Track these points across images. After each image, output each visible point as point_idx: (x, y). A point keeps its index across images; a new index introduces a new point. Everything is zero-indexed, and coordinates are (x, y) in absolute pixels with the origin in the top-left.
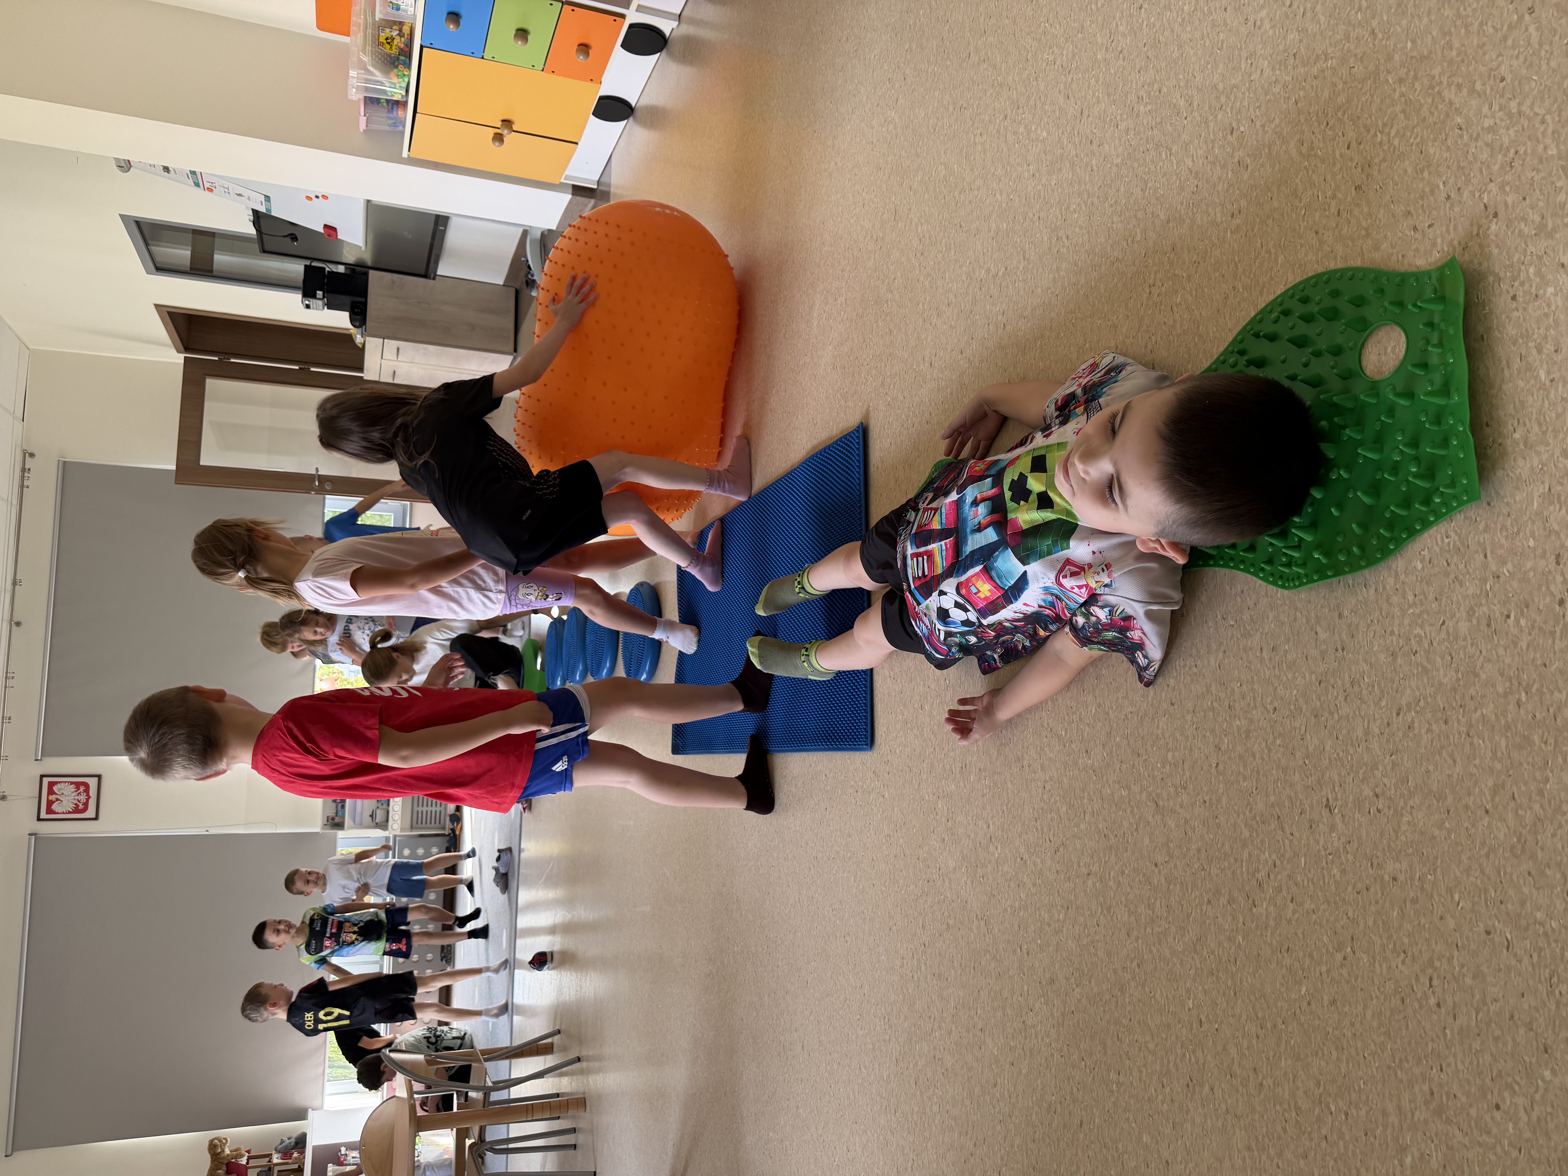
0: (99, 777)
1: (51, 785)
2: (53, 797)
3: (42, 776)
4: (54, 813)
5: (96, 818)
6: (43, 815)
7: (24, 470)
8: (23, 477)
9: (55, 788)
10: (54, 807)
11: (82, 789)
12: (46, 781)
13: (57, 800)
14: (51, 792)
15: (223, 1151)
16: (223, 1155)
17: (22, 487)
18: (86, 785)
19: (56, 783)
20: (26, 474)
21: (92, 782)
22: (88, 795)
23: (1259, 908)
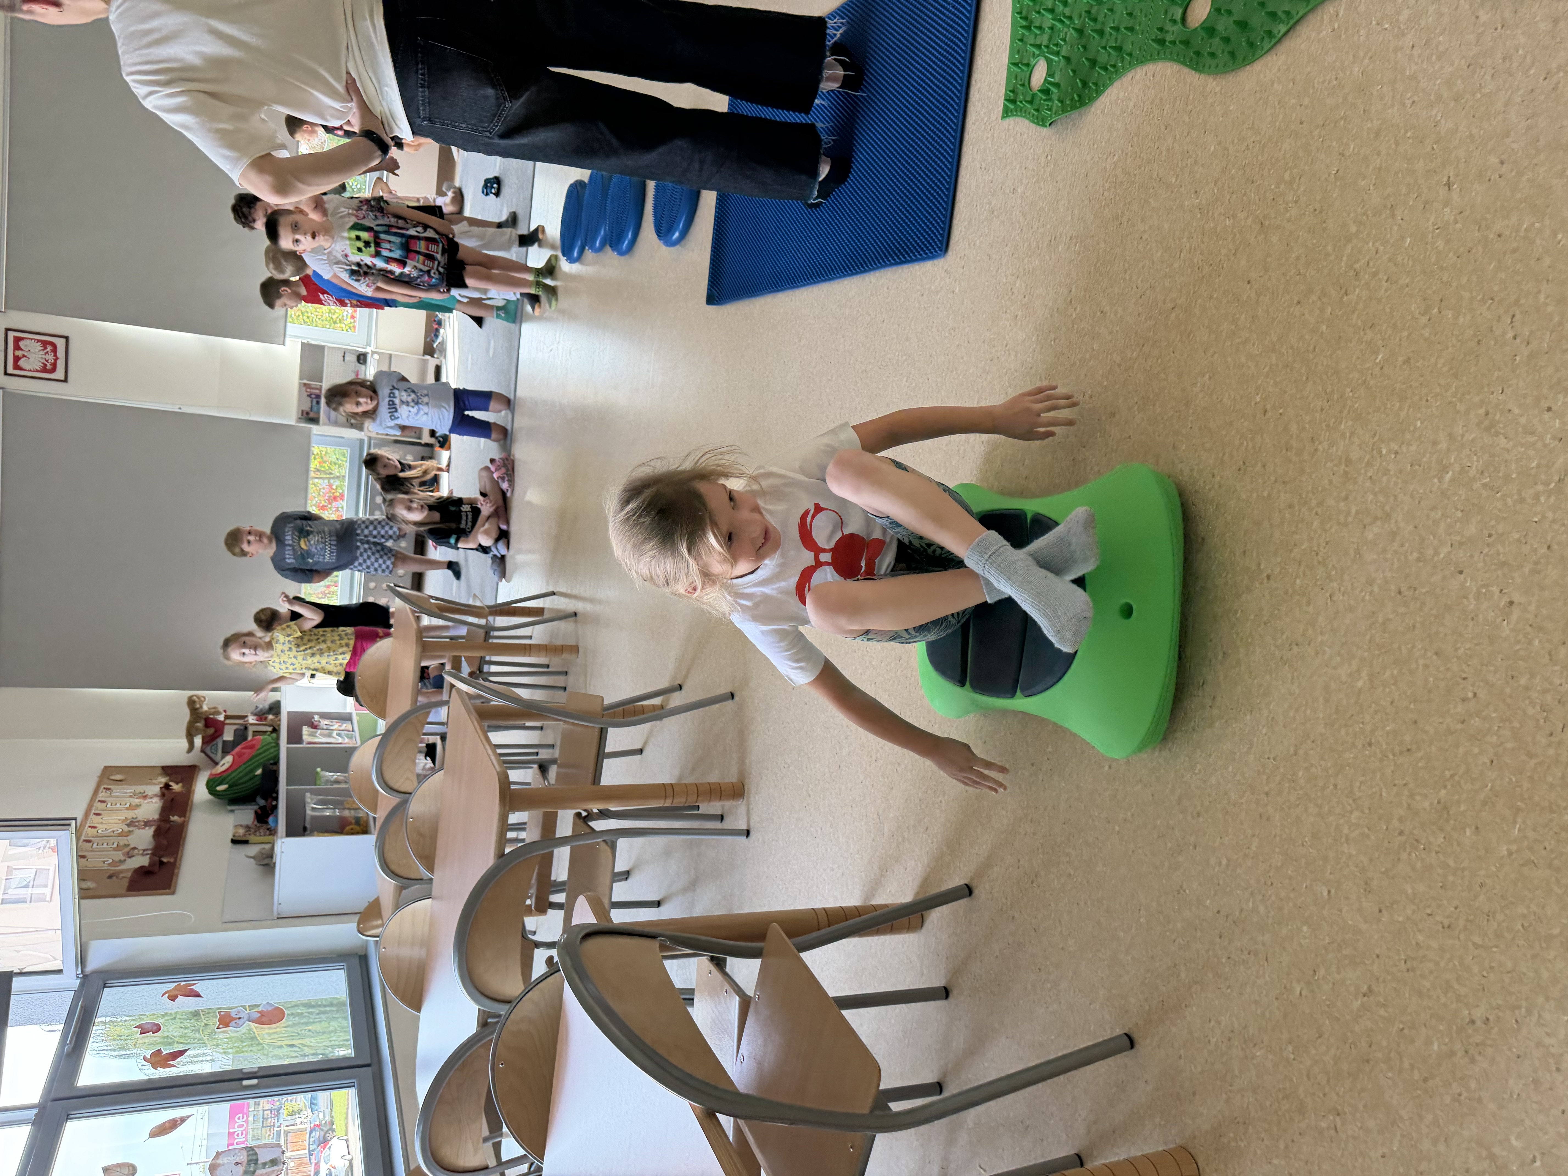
0: (67, 338)
1: (17, 340)
2: (19, 353)
3: (7, 330)
4: (21, 369)
5: (66, 380)
6: (10, 370)
9: (21, 344)
10: (21, 363)
11: (49, 348)
12: (11, 335)
13: (24, 356)
14: (17, 347)
15: (201, 707)
16: (200, 711)
18: (54, 345)
21: (60, 343)
22: (55, 355)
23: (1350, 296)
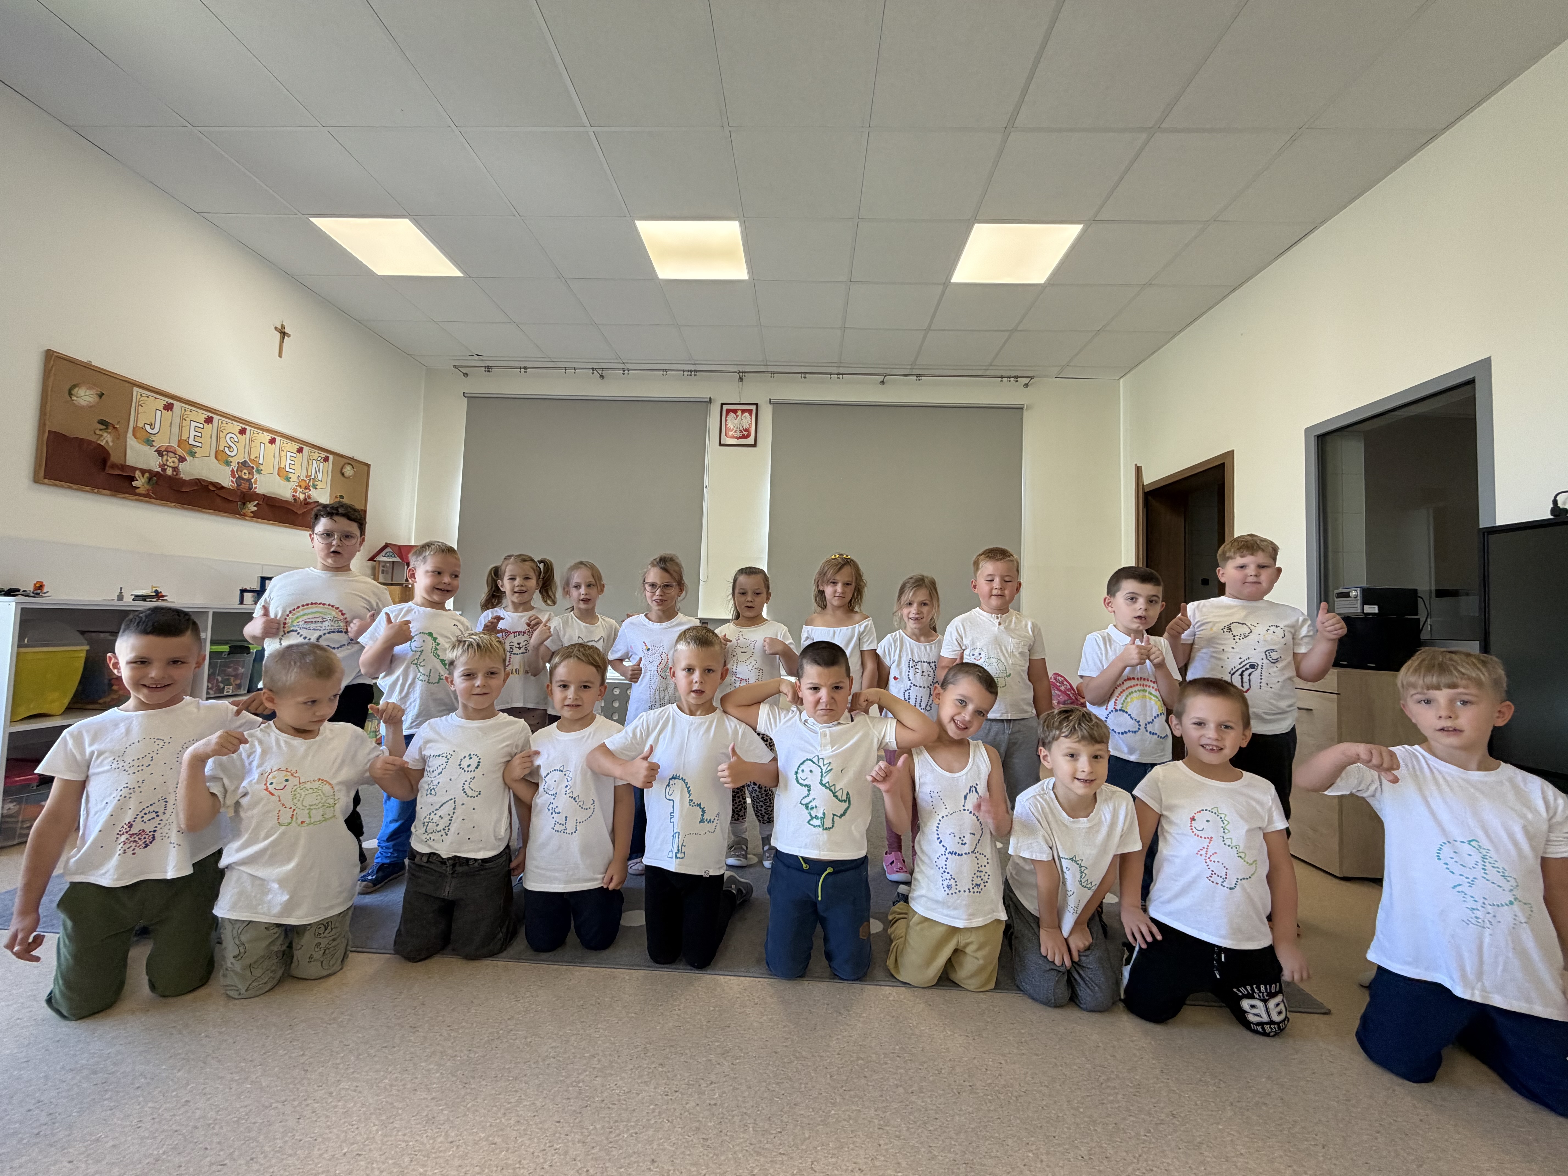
0: (755, 445)
1: (750, 411)
2: (739, 413)
3: (757, 405)
4: (727, 414)
5: (721, 445)
6: (725, 407)
7: (1016, 377)
8: (1010, 377)
9: (747, 414)
10: (732, 414)
11: (746, 433)
12: (754, 408)
13: (737, 416)
14: (743, 411)
17: (1002, 377)
18: (748, 436)
19: (751, 415)
20: (1012, 379)
21: (751, 441)
22: (740, 438)
